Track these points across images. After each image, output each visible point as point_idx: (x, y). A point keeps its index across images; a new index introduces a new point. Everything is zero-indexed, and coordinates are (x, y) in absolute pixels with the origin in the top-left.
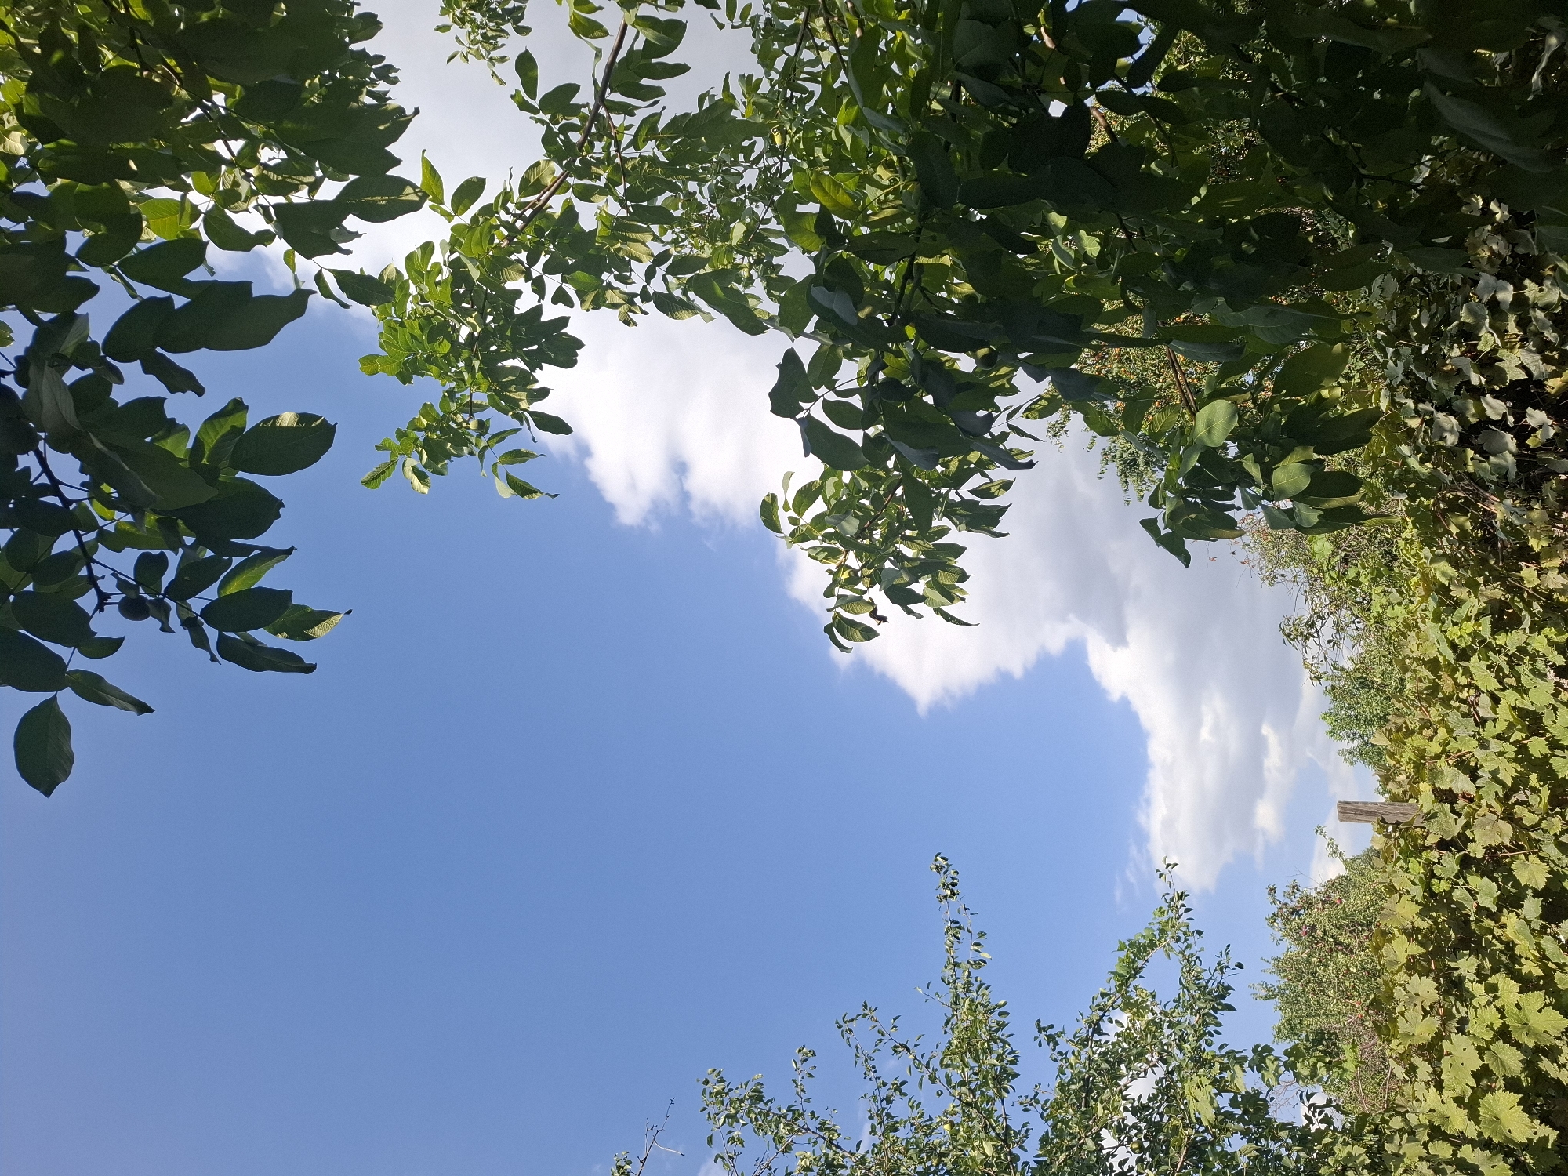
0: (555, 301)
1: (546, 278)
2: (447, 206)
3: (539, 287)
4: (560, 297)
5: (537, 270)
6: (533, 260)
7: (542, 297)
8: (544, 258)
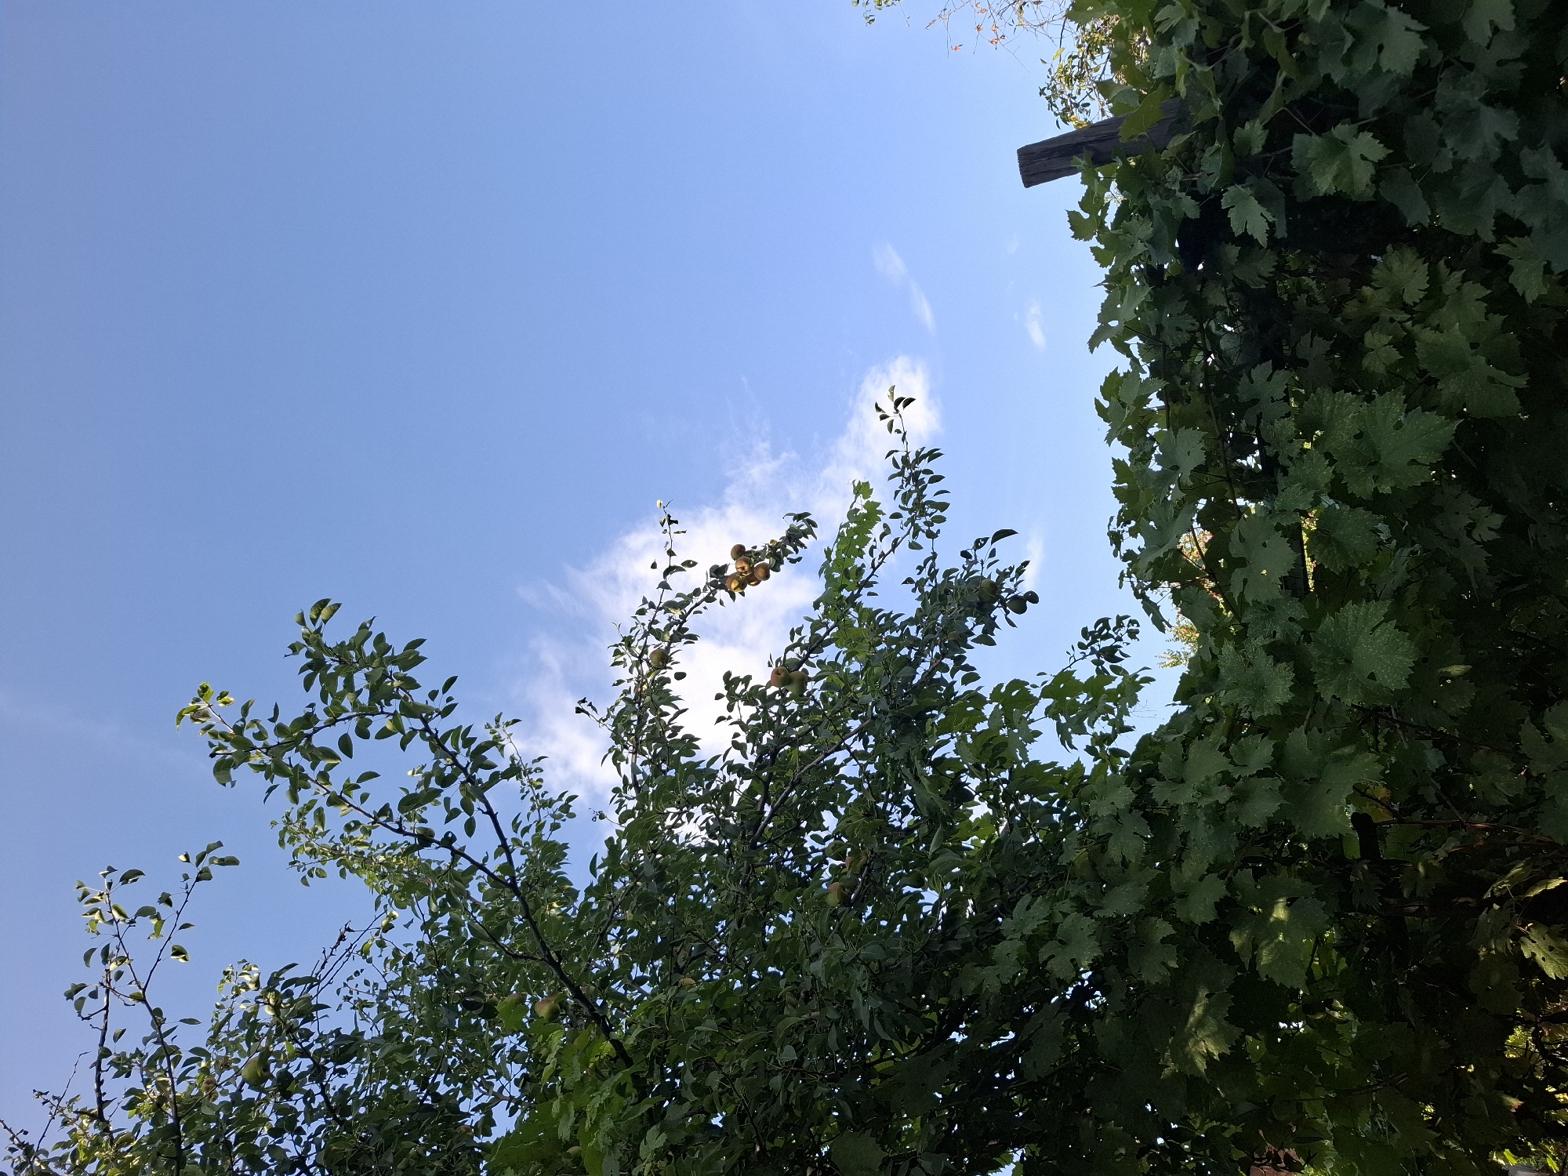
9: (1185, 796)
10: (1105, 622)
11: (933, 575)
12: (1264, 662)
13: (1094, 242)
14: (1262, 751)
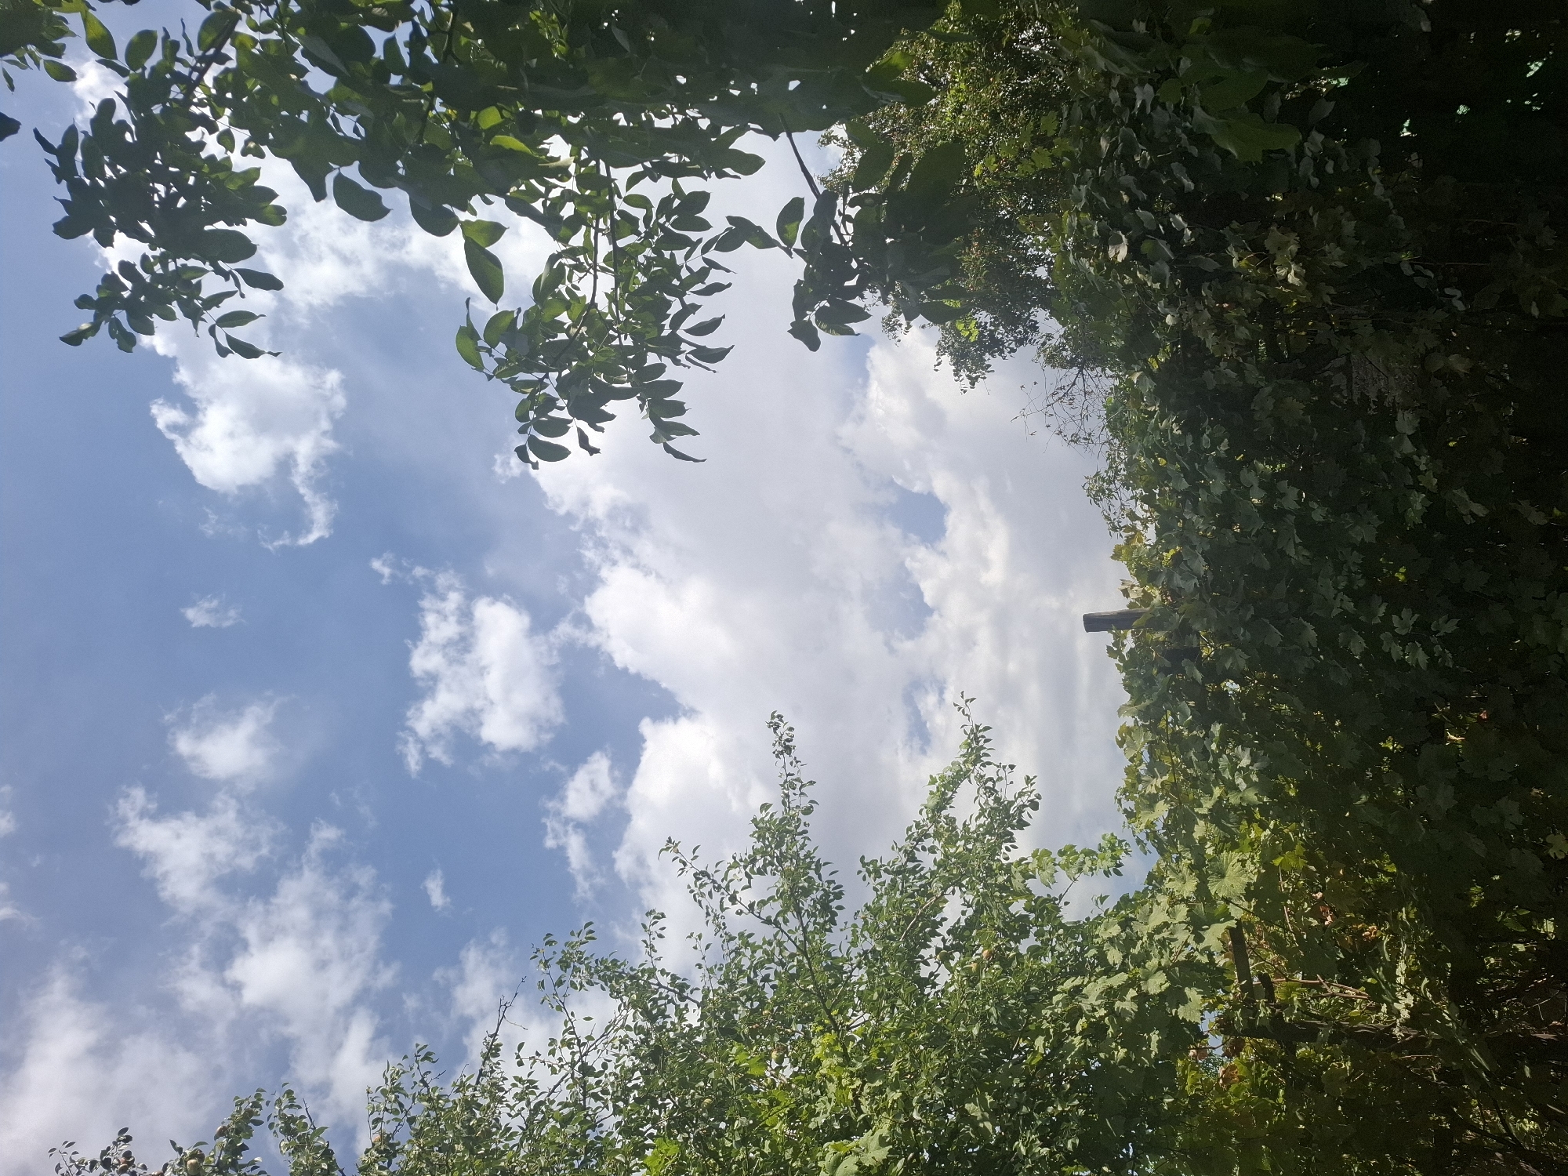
2: (121, 61)
13: (1118, 661)
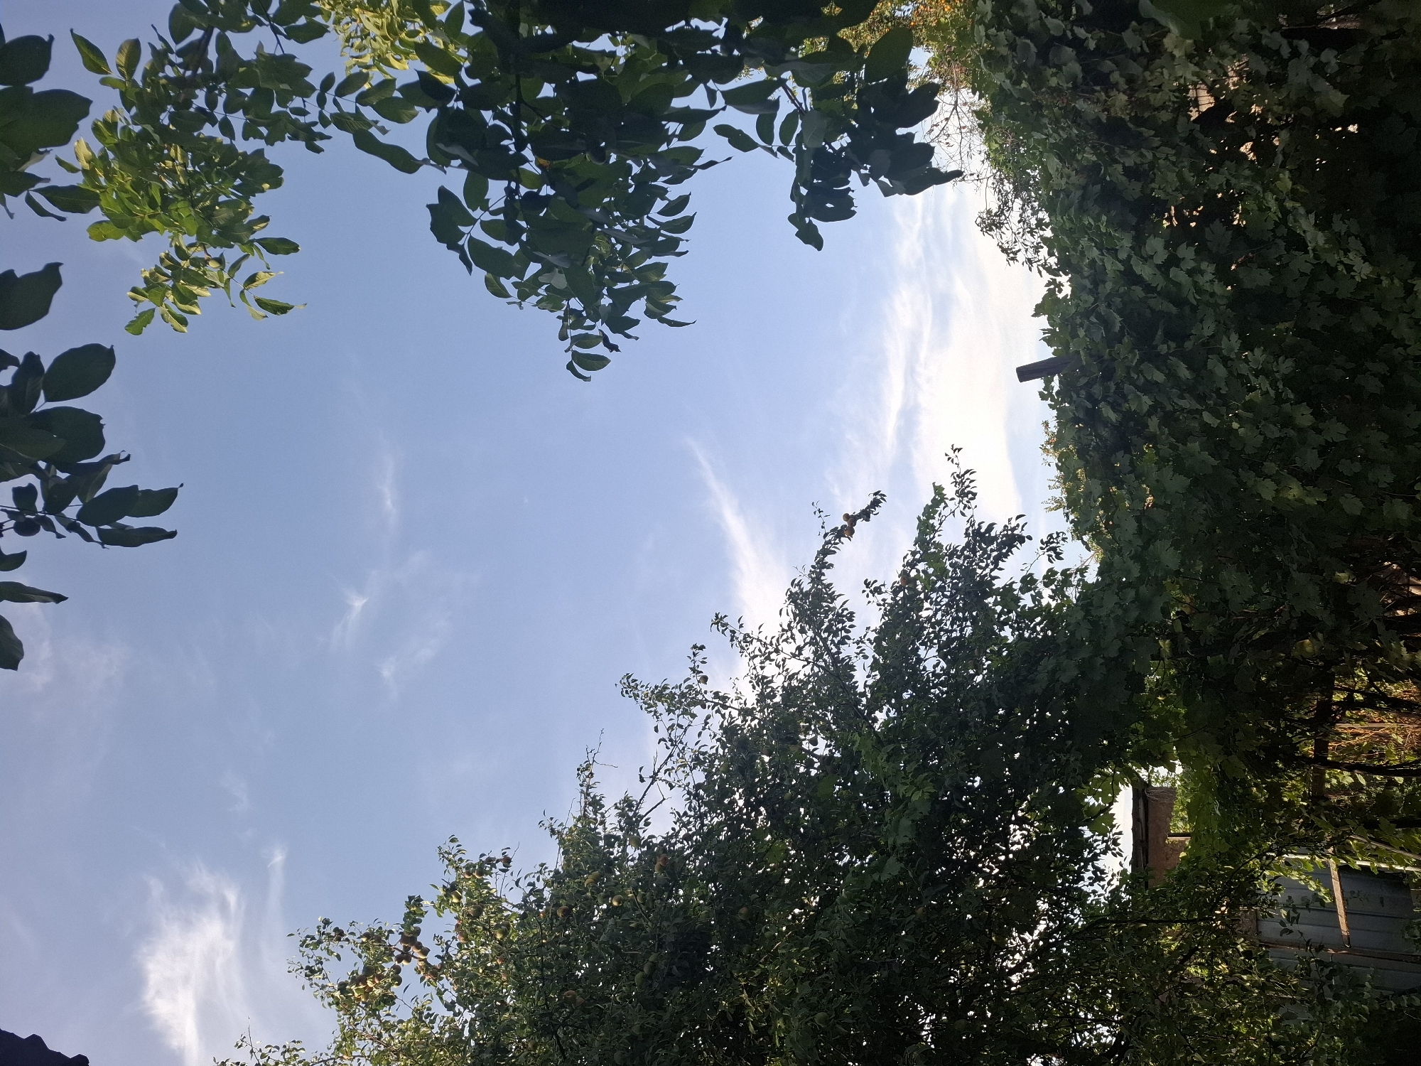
0: (246, 137)
1: (230, 117)
2: (115, 74)
3: (226, 128)
4: (249, 132)
5: (219, 112)
6: (211, 102)
7: (232, 137)
8: (221, 100)
9: (1103, 612)
10: (1051, 536)
11: (972, 525)
12: (1130, 562)
13: (1049, 402)
14: (1131, 594)
